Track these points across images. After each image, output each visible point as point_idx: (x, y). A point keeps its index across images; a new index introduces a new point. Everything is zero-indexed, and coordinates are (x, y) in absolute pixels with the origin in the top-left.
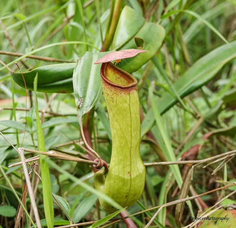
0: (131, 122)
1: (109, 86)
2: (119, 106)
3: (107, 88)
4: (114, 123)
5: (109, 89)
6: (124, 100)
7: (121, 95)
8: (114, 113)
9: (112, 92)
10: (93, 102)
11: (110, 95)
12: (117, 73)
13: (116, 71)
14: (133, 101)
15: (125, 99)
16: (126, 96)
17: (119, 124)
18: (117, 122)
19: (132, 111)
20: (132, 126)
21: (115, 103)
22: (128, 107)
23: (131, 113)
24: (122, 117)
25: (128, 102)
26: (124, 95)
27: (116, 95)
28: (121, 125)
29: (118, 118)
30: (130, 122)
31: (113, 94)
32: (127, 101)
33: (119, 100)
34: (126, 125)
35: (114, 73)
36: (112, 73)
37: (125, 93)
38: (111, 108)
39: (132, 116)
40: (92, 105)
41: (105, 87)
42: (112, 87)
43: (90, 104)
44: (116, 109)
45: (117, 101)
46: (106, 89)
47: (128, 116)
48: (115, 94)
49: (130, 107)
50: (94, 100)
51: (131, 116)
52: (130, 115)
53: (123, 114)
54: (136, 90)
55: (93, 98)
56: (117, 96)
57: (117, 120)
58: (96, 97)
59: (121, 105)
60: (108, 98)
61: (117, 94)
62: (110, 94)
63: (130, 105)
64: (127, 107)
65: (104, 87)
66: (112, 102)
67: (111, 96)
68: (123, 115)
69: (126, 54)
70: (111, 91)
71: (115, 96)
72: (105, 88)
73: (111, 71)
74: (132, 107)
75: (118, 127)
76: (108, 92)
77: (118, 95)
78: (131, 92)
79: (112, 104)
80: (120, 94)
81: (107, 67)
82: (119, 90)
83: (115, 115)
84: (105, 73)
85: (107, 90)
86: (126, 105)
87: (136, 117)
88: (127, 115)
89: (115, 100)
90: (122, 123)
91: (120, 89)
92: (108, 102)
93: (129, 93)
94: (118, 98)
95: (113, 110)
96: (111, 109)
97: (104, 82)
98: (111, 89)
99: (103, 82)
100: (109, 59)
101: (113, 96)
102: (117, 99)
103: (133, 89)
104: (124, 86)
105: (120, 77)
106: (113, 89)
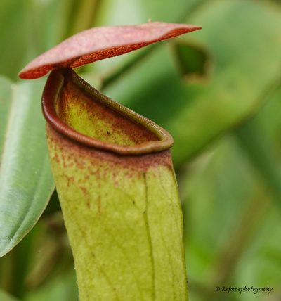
0: (153, 278)
1: (75, 151)
2: (109, 216)
3: (66, 159)
4: (95, 282)
5: (72, 161)
6: (127, 196)
7: (117, 178)
8: (91, 243)
9: (85, 171)
10: (17, 227)
11: (76, 180)
12: (103, 118)
13: (98, 109)
14: (158, 204)
15: (131, 193)
16: (133, 181)
17: (110, 283)
18: (103, 279)
19: (155, 237)
20: (157, 293)
21: (94, 209)
22: (142, 224)
23: (150, 242)
24: (121, 258)
25: (141, 204)
26: (126, 178)
27: (98, 178)
28: (118, 287)
29: (107, 263)
30: (149, 278)
31: (87, 178)
32: (137, 199)
33: (109, 197)
34: (134, 286)
35: (90, 118)
36: (85, 115)
37: (130, 173)
38: (80, 229)
39: (155, 255)
40: (15, 237)
41: (60, 154)
42: (85, 152)
43: (6, 233)
44: (97, 230)
45: (103, 200)
46: (61, 162)
47: (142, 254)
48: (93, 177)
49: (147, 224)
50: (22, 219)
51: (151, 254)
52: (148, 251)
53: (125, 245)
54: (170, 168)
55: (16, 214)
56: (102, 183)
57: (102, 271)
58: (26, 211)
59: (117, 214)
60: (70, 194)
61: (102, 177)
62: (79, 176)
63: (149, 217)
64: (137, 222)
65: (56, 156)
66: (82, 207)
67: (82, 185)
68: (124, 250)
69: (127, 32)
70: (80, 166)
71: (95, 184)
72: (60, 157)
73: (79, 107)
74: (155, 222)
75: (106, 295)
76: (70, 172)
77: (105, 180)
78: (151, 170)
79: (86, 212)
80: (111, 175)
81: (65, 92)
82: (107, 162)
83: (96, 253)
84: (57, 108)
85: (68, 163)
86: (133, 215)
87: (170, 262)
88: (138, 252)
89: (95, 196)
90: (121, 278)
91: (110, 157)
92: (72, 207)
93: (144, 175)
94: (106, 188)
95: (88, 232)
96: (80, 234)
97: (55, 136)
98: (80, 160)
99: (52, 140)
100: (71, 49)
101: (87, 185)
102: (103, 194)
103: (158, 162)
104: (125, 146)
105: (111, 131)
106: (87, 161)
